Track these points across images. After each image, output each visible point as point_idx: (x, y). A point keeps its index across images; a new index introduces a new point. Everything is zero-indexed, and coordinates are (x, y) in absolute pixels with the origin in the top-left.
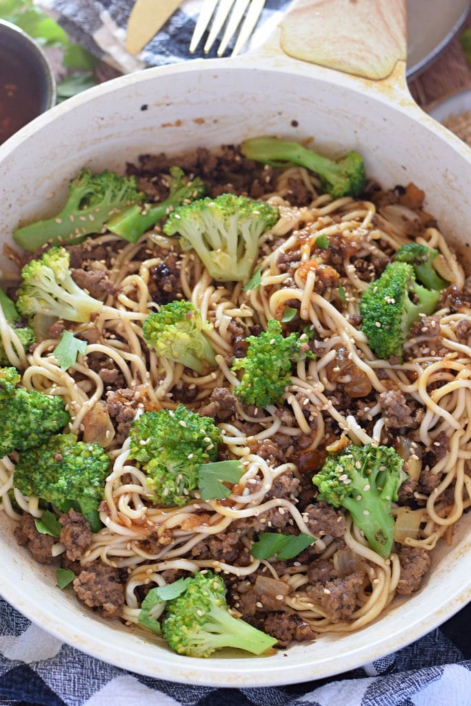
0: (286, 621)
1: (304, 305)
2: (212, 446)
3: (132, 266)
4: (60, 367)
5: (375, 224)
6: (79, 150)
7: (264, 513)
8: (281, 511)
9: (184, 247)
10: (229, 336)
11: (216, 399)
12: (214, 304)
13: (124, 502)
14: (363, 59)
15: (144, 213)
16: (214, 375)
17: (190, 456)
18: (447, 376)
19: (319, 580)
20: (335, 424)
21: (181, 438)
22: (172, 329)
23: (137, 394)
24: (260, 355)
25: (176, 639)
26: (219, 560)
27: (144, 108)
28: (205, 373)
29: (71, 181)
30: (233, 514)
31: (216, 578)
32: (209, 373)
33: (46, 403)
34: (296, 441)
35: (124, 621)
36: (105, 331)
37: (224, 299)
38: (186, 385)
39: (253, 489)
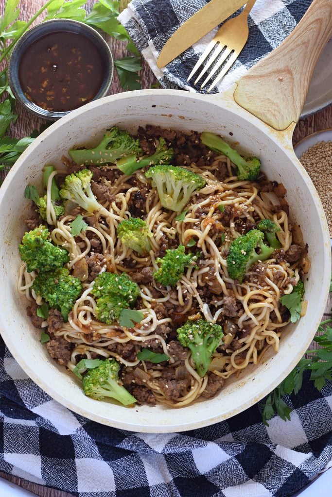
0: (144, 393)
1: (200, 241)
2: (132, 300)
3: (124, 187)
4: (71, 233)
5: (254, 202)
6: (114, 118)
7: (148, 340)
8: (157, 341)
9: (153, 186)
10: (160, 243)
11: (142, 274)
12: (158, 222)
13: (82, 314)
14: (274, 115)
15: (138, 161)
16: (147, 259)
17: (119, 304)
18: (260, 298)
19: (166, 378)
20: (198, 304)
21: (118, 293)
22: (131, 234)
23: (105, 260)
24: (170, 261)
25: (87, 388)
26: (119, 354)
27: (154, 106)
28: (143, 256)
29: (107, 130)
30: (132, 336)
31: (115, 364)
32: (144, 257)
33: (58, 254)
34: (176, 307)
35: (67, 368)
36: (100, 218)
37: (165, 220)
38: (132, 259)
39: (146, 328)
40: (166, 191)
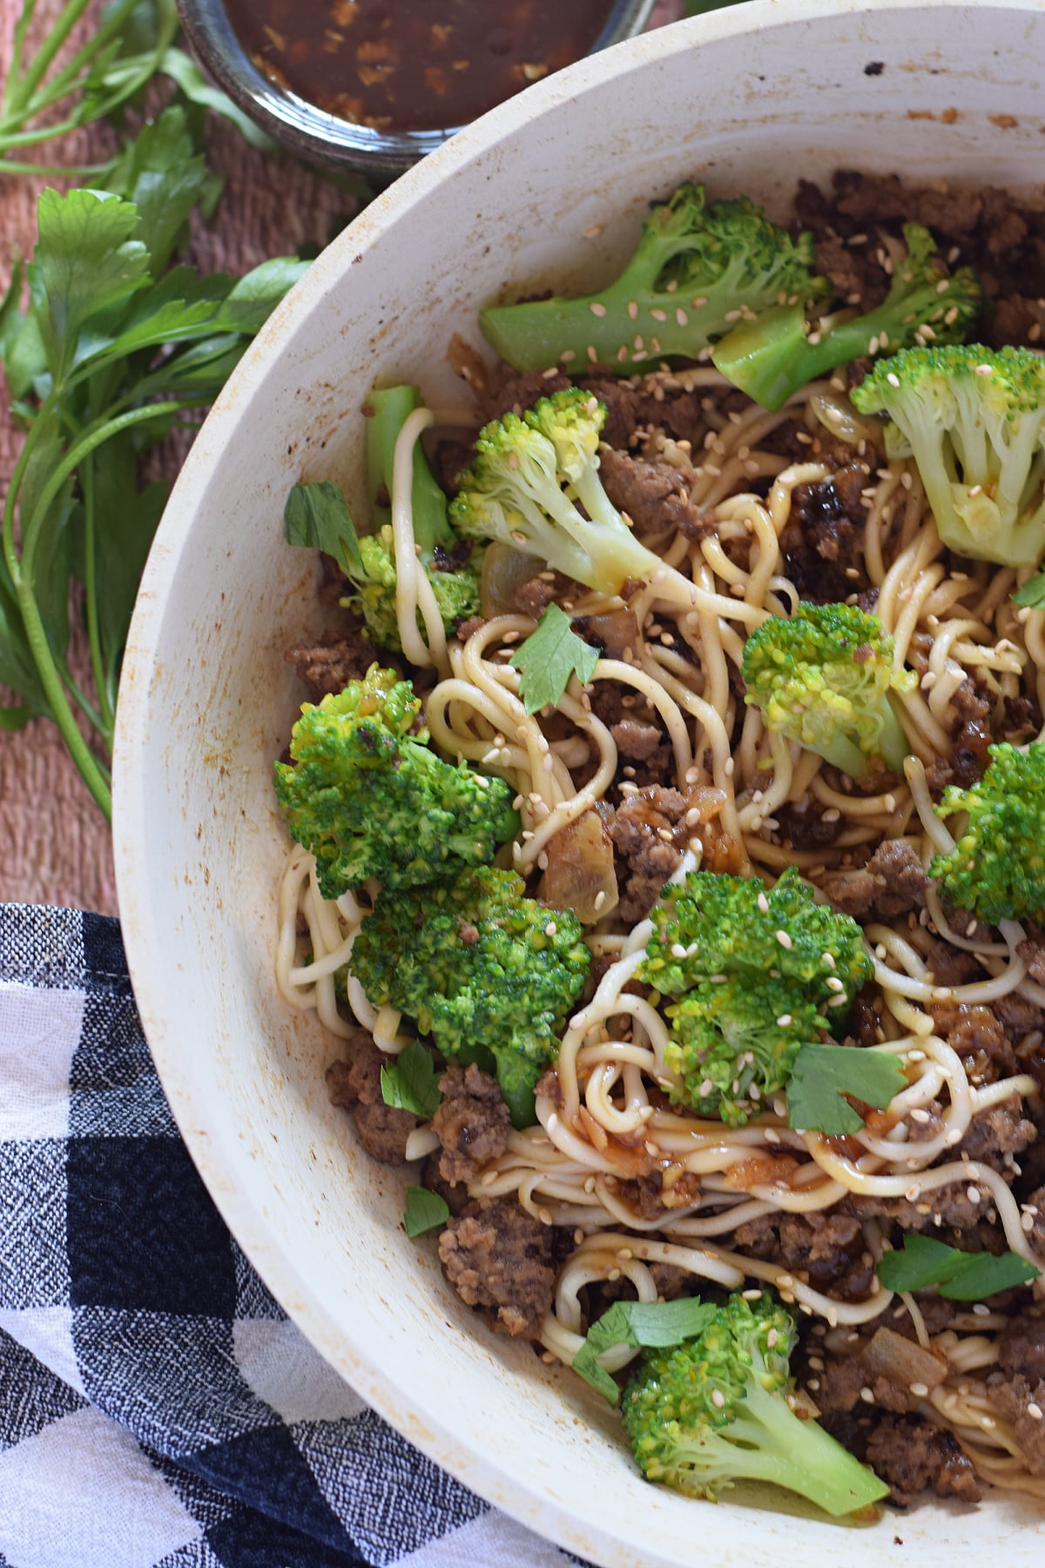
0: (921, 1448)
2: (843, 998)
3: (754, 467)
4: (521, 699)
6: (687, 139)
7: (931, 1193)
8: (974, 1194)
9: (892, 451)
10: (951, 716)
11: (877, 871)
12: (934, 620)
13: (601, 1081)
15: (814, 339)
16: (890, 801)
17: (785, 1020)
19: (1023, 1370)
21: (774, 967)
22: (813, 678)
23: (693, 814)
24: (1014, 800)
25: (647, 1443)
26: (793, 1269)
27: (874, 69)
28: (871, 787)
29: (654, 204)
30: (851, 1177)
31: (778, 1317)
32: (878, 792)
33: (467, 797)
35: (540, 1349)
36: (651, 618)
37: (962, 610)
38: (818, 808)
39: (917, 1133)
40: (958, 472)
